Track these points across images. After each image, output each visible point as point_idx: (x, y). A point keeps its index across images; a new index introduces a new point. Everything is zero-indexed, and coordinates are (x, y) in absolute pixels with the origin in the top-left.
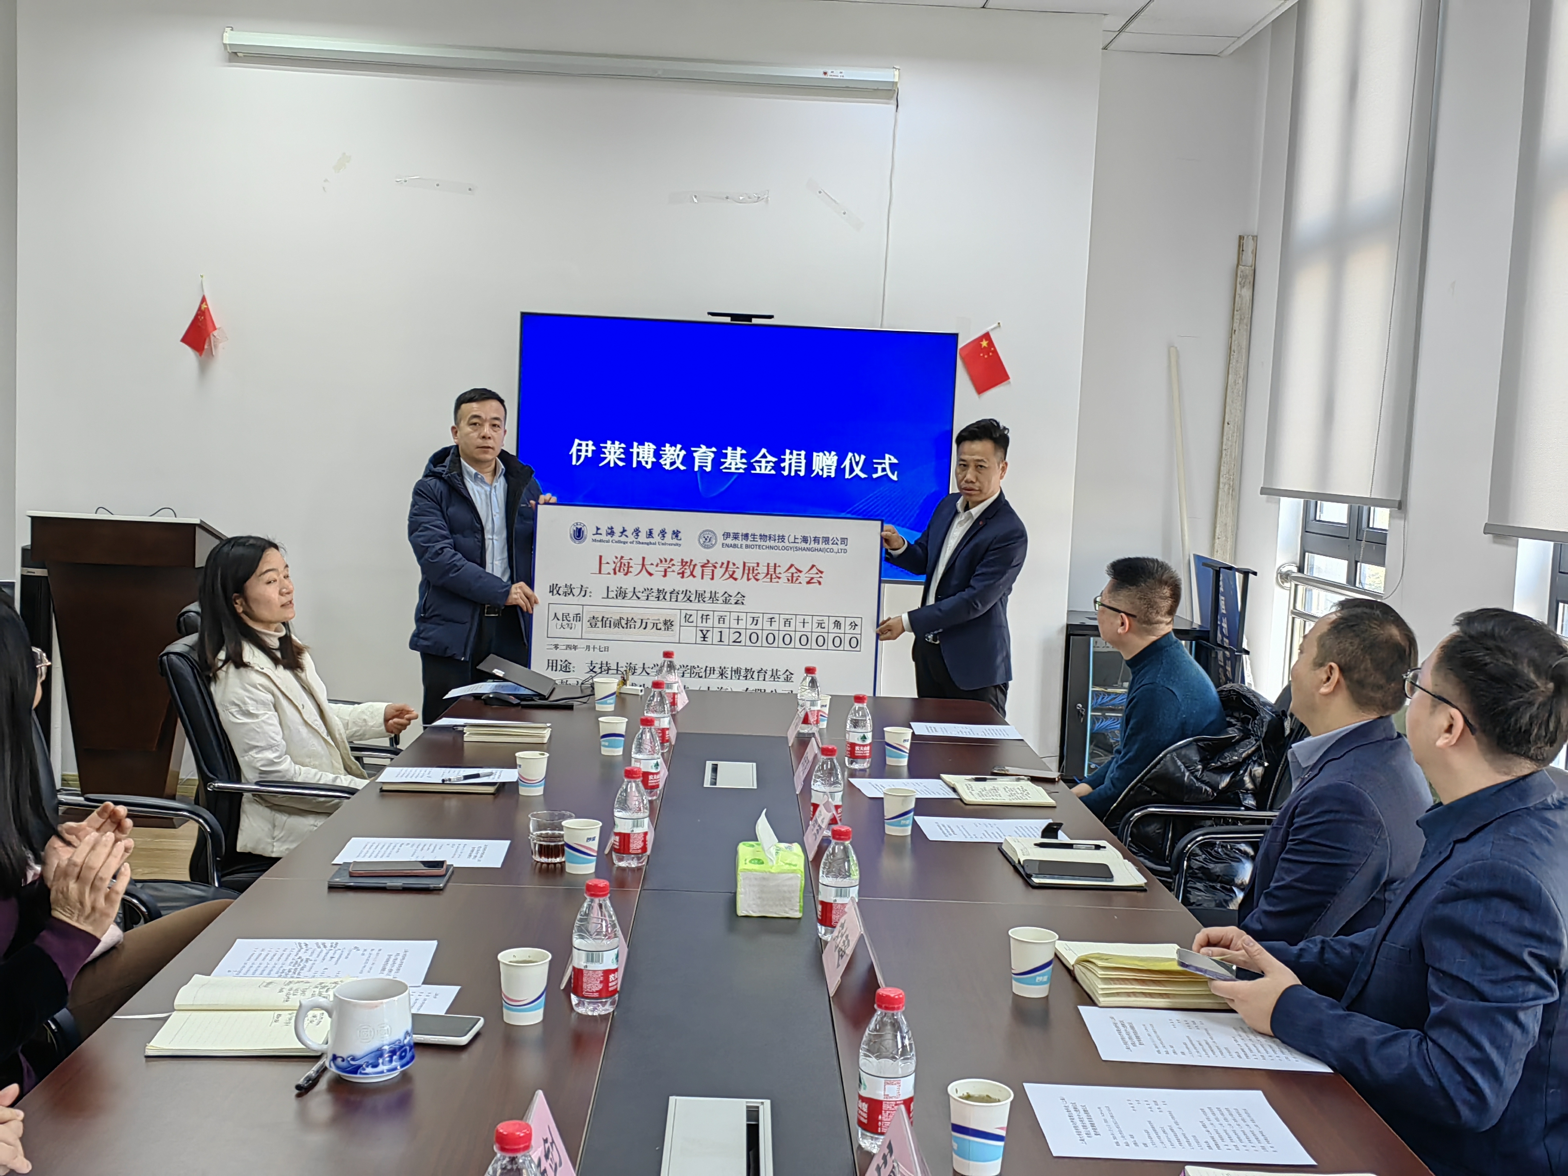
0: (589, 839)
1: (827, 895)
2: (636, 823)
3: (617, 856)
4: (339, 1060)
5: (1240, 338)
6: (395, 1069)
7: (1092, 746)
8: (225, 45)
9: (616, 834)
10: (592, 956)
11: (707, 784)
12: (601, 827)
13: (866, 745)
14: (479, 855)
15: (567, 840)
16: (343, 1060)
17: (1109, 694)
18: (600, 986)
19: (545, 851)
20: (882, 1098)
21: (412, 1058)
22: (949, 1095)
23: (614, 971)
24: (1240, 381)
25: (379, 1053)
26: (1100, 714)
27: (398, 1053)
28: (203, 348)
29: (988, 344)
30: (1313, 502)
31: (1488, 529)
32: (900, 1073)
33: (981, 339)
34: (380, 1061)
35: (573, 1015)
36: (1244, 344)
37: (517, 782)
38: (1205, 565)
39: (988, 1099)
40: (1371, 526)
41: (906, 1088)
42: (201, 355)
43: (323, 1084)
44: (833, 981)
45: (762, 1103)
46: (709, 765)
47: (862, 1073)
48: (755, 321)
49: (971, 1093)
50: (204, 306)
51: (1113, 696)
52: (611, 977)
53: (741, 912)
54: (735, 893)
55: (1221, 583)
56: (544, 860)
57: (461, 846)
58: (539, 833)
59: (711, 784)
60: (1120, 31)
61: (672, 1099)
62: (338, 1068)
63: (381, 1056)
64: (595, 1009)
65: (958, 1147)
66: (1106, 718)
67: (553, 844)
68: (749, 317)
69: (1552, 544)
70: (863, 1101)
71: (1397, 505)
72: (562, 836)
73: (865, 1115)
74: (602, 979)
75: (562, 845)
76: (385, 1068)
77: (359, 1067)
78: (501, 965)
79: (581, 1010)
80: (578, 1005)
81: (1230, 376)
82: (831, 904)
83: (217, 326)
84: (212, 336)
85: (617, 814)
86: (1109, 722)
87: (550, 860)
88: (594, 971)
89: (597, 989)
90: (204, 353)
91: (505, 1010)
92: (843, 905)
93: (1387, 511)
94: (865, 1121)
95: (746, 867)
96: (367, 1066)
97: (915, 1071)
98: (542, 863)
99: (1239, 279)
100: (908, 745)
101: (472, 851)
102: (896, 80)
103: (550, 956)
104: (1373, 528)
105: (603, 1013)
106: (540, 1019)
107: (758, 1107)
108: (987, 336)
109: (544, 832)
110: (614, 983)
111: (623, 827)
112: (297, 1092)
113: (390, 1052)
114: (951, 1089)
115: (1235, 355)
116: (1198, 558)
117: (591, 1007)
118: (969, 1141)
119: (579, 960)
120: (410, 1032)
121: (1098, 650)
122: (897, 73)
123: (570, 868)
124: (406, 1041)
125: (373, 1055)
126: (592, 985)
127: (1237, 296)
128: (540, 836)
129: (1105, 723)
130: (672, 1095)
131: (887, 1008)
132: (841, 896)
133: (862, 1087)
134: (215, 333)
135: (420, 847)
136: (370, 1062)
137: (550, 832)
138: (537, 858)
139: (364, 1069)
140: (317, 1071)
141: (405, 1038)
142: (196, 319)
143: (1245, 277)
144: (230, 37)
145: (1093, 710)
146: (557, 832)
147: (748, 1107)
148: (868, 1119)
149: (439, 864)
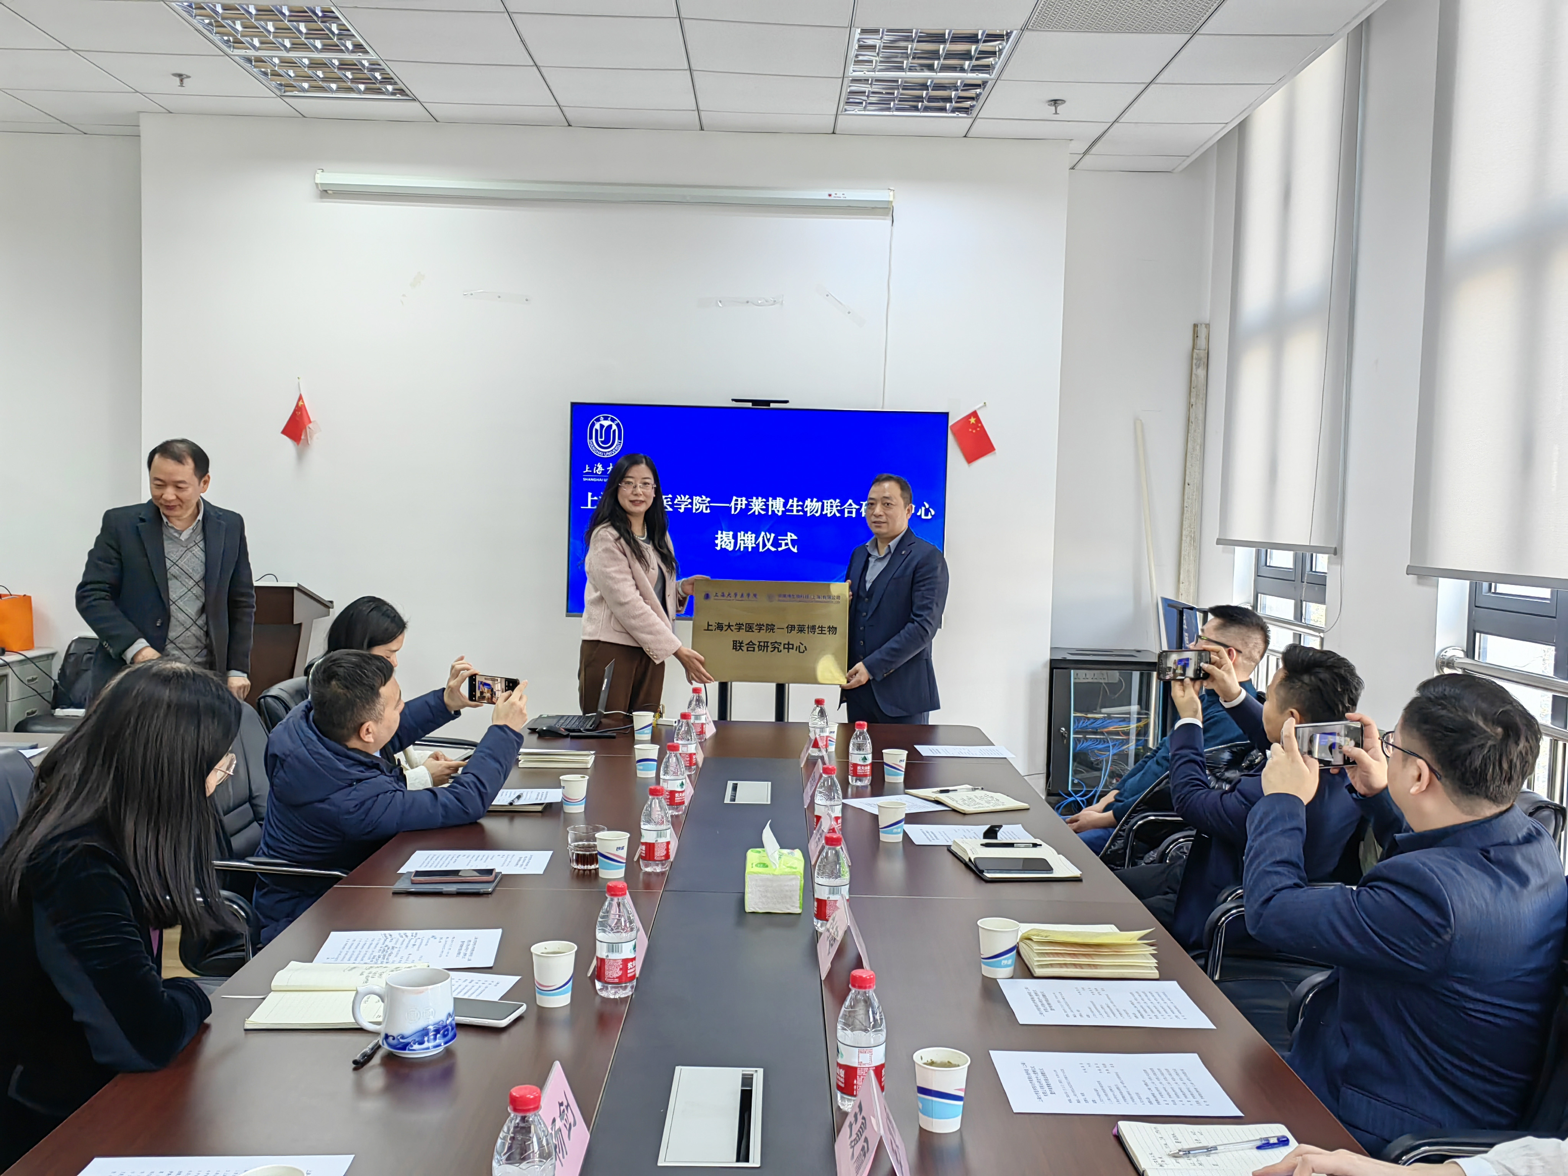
0: (618, 848)
1: (822, 893)
2: (660, 834)
3: (643, 863)
4: (391, 1038)
5: (1198, 411)
6: (439, 1045)
7: (1076, 764)
8: (317, 184)
9: (643, 844)
10: (613, 947)
11: (727, 800)
12: (629, 838)
13: (867, 765)
14: (525, 864)
15: (600, 849)
16: (394, 1039)
17: (1089, 719)
18: (620, 973)
19: (581, 859)
20: (856, 1065)
21: (454, 1036)
22: (914, 1062)
23: (633, 959)
24: (1198, 448)
25: (424, 1032)
26: (1081, 736)
27: (442, 1032)
28: (300, 439)
29: (976, 421)
30: (1263, 550)
31: (1410, 570)
32: (872, 1043)
33: (969, 416)
34: (426, 1039)
35: (597, 998)
36: (1201, 416)
37: (561, 803)
38: (1169, 606)
39: (949, 1065)
40: (1314, 570)
41: (878, 1056)
42: (298, 444)
43: (377, 1060)
44: (825, 966)
45: (756, 1071)
46: (730, 784)
47: (839, 1043)
48: (773, 405)
49: (934, 1060)
50: (301, 403)
51: (1092, 721)
52: (630, 965)
53: (748, 909)
54: (744, 893)
55: (1185, 621)
56: (580, 867)
57: (510, 857)
58: (576, 844)
59: (731, 801)
60: (1085, 153)
61: (678, 1068)
62: (389, 1045)
63: (427, 1034)
64: (616, 993)
65: (923, 1107)
66: (1087, 739)
67: (588, 853)
68: (768, 403)
69: (1468, 582)
70: (840, 1068)
71: (1333, 551)
72: (595, 846)
73: (842, 1080)
74: (621, 966)
75: (596, 854)
76: (431, 1044)
77: (408, 1044)
78: (534, 957)
79: (604, 994)
80: (601, 990)
81: (1189, 444)
82: (825, 901)
83: (312, 420)
84: (308, 430)
85: (642, 827)
86: (1089, 743)
87: (585, 867)
88: (615, 960)
89: (617, 976)
90: (302, 442)
91: (537, 995)
92: (836, 901)
93: (1326, 556)
94: (843, 1085)
95: (752, 870)
96: (415, 1044)
97: (886, 1041)
98: (579, 870)
99: (1194, 361)
100: (904, 764)
101: (520, 860)
102: (891, 199)
103: (576, 948)
104: (1315, 572)
105: (623, 996)
106: (568, 1001)
107: (752, 1075)
108: (974, 414)
109: (580, 843)
110: (632, 970)
111: (648, 837)
112: (354, 1066)
113: (435, 1031)
114: (916, 1056)
115: (1192, 427)
116: (1165, 600)
117: (613, 991)
118: (932, 1101)
119: (602, 951)
120: (451, 1013)
121: (1077, 681)
122: (892, 193)
123: (604, 874)
124: (448, 1022)
125: (418, 1034)
126: (613, 972)
127: (1193, 376)
128: (577, 846)
129: (1085, 744)
130: (678, 1065)
131: (860, 987)
132: (833, 894)
133: (840, 1055)
134: (310, 425)
135: (475, 858)
136: (417, 1040)
137: (586, 843)
138: (575, 866)
139: (412, 1046)
140: (372, 1049)
141: (448, 1019)
142: (294, 414)
143: (1199, 359)
144: (322, 178)
145: (1075, 733)
146: (592, 843)
147: (743, 1075)
148: (845, 1083)
149: (490, 872)
